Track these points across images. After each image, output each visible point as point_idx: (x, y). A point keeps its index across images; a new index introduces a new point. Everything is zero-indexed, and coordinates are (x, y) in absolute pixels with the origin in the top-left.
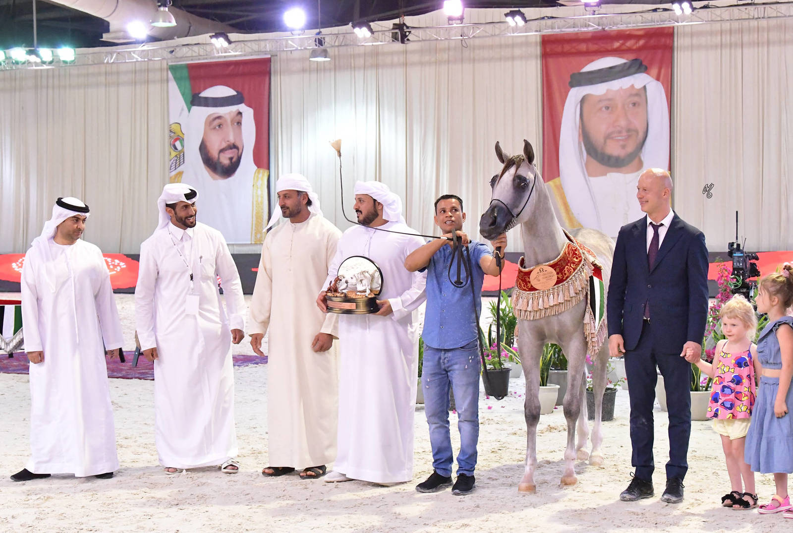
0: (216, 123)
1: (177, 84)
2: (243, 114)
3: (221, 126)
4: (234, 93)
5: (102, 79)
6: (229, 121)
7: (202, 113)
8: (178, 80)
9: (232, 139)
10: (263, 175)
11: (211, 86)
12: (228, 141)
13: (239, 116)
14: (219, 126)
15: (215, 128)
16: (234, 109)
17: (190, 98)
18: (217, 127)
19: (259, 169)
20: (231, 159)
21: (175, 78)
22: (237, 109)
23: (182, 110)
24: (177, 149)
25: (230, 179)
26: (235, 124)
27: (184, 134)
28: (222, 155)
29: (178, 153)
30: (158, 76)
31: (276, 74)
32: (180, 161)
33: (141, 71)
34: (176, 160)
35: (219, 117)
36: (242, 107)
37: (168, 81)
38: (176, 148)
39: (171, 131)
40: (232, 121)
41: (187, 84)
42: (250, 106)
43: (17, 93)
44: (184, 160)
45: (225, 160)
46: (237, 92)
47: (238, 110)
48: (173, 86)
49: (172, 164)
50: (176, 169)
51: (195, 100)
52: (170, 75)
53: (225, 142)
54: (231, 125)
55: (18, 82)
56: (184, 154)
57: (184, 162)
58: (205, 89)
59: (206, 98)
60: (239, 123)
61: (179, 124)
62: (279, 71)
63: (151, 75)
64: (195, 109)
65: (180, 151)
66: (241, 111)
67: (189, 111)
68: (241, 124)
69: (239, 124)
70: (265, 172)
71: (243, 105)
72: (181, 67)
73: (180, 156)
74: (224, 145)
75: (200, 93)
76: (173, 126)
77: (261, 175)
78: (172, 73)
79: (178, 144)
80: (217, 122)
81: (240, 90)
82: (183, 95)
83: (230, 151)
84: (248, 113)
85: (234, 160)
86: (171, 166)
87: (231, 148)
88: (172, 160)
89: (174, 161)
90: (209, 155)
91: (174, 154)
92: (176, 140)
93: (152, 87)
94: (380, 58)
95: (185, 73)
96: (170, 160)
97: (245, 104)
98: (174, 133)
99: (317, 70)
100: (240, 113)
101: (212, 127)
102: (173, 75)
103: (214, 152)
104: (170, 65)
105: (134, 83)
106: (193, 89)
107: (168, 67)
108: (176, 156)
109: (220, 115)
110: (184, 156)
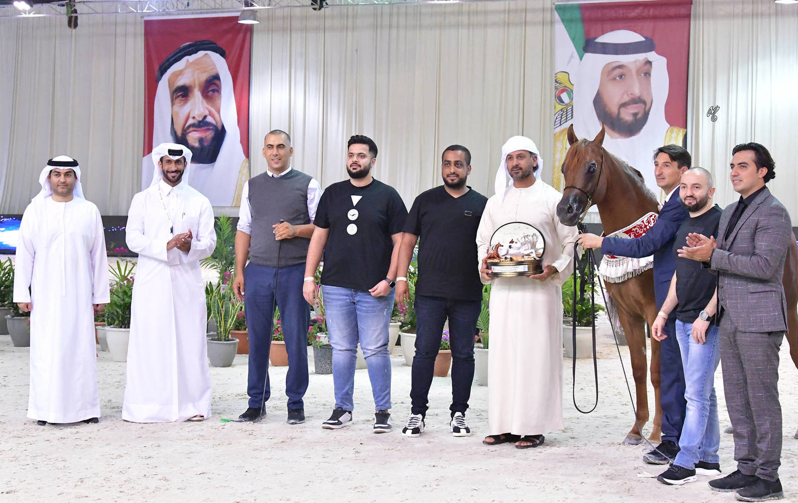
0: (616, 74)
1: (566, 27)
2: (653, 63)
3: (623, 77)
4: (643, 39)
5: (465, 19)
6: (634, 72)
7: (597, 62)
8: (567, 22)
9: (637, 92)
10: (677, 134)
11: (612, 30)
12: (632, 94)
13: (648, 66)
14: (621, 77)
15: (615, 79)
16: (641, 57)
17: (582, 43)
18: (618, 78)
19: (672, 127)
20: (635, 115)
21: (563, 21)
23: (572, 56)
24: (564, 103)
25: (633, 138)
26: (643, 75)
27: (573, 85)
28: (623, 110)
29: (565, 106)
30: (539, 17)
31: (697, 19)
32: (567, 116)
33: (516, 11)
34: (562, 115)
35: (620, 67)
36: (652, 56)
37: (552, 23)
38: (562, 101)
39: (556, 82)
40: (638, 72)
41: (579, 28)
42: (663, 54)
44: (572, 115)
45: (627, 115)
46: (645, 37)
47: (646, 58)
48: (560, 30)
49: (557, 119)
50: (561, 125)
51: (589, 46)
52: (557, 16)
53: (628, 96)
54: (637, 75)
55: (350, 20)
56: (572, 108)
57: (572, 118)
58: (603, 33)
59: (604, 44)
60: (648, 74)
61: (567, 73)
62: (701, 15)
63: (530, 17)
64: (588, 56)
65: (567, 104)
66: (651, 60)
67: (581, 60)
68: (650, 75)
69: (648, 75)
70: (680, 131)
71: (653, 53)
72: (572, 7)
73: (567, 110)
74: (626, 99)
75: (596, 38)
76: (558, 75)
77: (674, 135)
78: (559, 15)
79: (564, 96)
80: (618, 71)
81: (649, 35)
82: (573, 39)
83: (635, 105)
84: (659, 63)
85: (639, 116)
86: (555, 122)
87: (636, 103)
88: (557, 115)
89: (559, 115)
90: (607, 109)
91: (559, 107)
92: (563, 91)
93: (530, 30)
95: (577, 14)
96: (555, 115)
97: (656, 52)
98: (560, 83)
99: (753, 15)
100: (649, 63)
101: (611, 77)
102: (560, 17)
103: (613, 108)
104: (556, 5)
105: (508, 24)
106: (587, 33)
107: (554, 6)
108: (562, 110)
109: (621, 64)
110: (572, 110)
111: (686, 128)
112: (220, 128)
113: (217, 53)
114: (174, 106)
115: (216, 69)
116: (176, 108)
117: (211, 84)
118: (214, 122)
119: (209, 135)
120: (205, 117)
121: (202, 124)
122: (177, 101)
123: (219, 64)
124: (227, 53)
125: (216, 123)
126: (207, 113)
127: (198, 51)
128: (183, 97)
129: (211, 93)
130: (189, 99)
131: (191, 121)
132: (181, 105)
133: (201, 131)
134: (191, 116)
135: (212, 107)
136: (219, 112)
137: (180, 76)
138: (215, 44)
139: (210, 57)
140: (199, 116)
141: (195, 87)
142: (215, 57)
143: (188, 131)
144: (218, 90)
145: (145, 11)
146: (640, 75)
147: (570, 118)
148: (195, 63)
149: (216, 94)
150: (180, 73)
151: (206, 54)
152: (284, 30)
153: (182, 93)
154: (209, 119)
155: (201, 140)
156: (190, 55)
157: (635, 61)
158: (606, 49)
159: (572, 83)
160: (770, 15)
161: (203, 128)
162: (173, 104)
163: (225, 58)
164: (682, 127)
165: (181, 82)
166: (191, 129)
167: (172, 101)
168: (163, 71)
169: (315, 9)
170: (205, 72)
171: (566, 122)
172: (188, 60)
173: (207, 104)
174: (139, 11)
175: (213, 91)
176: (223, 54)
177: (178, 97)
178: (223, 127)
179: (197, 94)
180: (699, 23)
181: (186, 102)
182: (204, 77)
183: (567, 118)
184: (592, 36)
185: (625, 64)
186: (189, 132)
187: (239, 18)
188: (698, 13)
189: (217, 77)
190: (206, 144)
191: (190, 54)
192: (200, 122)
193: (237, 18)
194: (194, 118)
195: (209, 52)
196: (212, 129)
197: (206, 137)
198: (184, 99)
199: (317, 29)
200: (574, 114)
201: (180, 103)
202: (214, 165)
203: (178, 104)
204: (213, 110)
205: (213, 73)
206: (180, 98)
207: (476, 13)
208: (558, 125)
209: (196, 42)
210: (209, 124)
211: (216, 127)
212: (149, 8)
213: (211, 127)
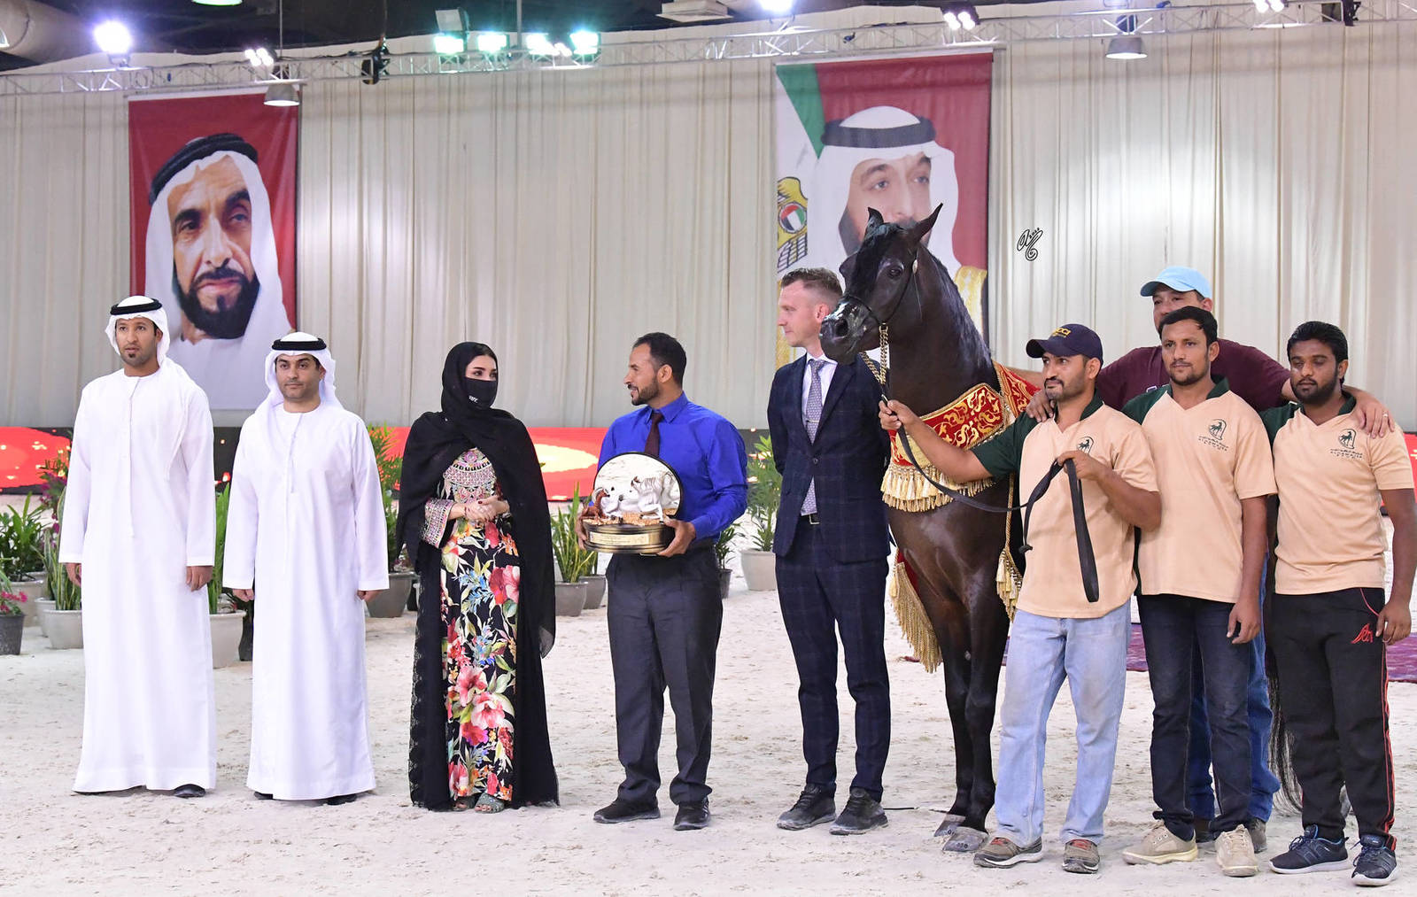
0: (874, 179)
1: (794, 102)
2: (932, 161)
3: (886, 184)
4: (915, 121)
5: (635, 91)
6: (902, 176)
7: (844, 160)
8: (795, 94)
9: (908, 209)
10: (974, 279)
11: (867, 107)
12: (899, 213)
13: (924, 165)
14: (882, 184)
15: (872, 188)
16: (913, 151)
17: (820, 130)
18: (877, 187)
19: (964, 267)
21: (790, 92)
22: (920, 150)
23: (805, 151)
24: (792, 229)
26: (916, 180)
27: (807, 199)
29: (794, 235)
30: (751, 87)
31: (1002, 86)
32: (797, 250)
33: (716, 77)
34: (790, 249)
35: (881, 168)
36: (931, 149)
37: (772, 96)
38: (789, 227)
39: (779, 194)
40: (909, 176)
41: (815, 104)
42: (947, 146)
43: (454, 119)
44: (806, 249)
46: (920, 119)
47: (922, 153)
48: (786, 109)
49: (781, 256)
50: (788, 266)
51: (830, 133)
52: (779, 85)
53: (893, 215)
54: (908, 182)
55: (454, 97)
56: (806, 238)
57: (806, 254)
58: (852, 113)
59: (855, 131)
60: (924, 179)
61: (796, 179)
62: (1008, 79)
63: (738, 87)
64: (831, 151)
65: (797, 232)
66: (928, 156)
67: (819, 157)
68: (928, 180)
69: (925, 181)
70: (977, 273)
71: (933, 143)
72: (802, 70)
73: (798, 242)
75: (841, 121)
76: (783, 184)
77: (968, 280)
78: (783, 82)
79: (794, 219)
80: (878, 175)
81: (926, 116)
82: (806, 123)
84: (942, 160)
86: (779, 261)
88: (782, 249)
89: (784, 250)
91: (785, 237)
92: (790, 210)
93: (738, 109)
94: (1225, 55)
95: (811, 82)
96: (778, 249)
97: (937, 142)
98: (787, 197)
99: (1090, 78)
100: (926, 160)
101: (867, 184)
102: (784, 86)
104: (778, 67)
105: (702, 100)
106: (827, 112)
107: (775, 69)
108: (789, 241)
109: (882, 163)
110: (806, 241)
111: (987, 268)
112: (250, 279)
113: (244, 154)
114: (178, 244)
115: (242, 180)
116: (181, 247)
117: (234, 208)
118: (240, 269)
119: (233, 290)
120: (227, 261)
121: (222, 273)
122: (181, 236)
123: (247, 172)
124: (259, 155)
125: (245, 271)
126: (229, 254)
127: (213, 152)
128: (191, 228)
129: (235, 221)
130: (201, 231)
131: (204, 269)
132: (189, 242)
133: (220, 284)
134: (205, 259)
135: (238, 243)
136: (248, 252)
137: (187, 194)
138: (241, 139)
139: (232, 161)
140: (217, 259)
141: (209, 211)
142: (241, 161)
143: (200, 285)
144: (246, 217)
145: (102, 89)
146: (912, 180)
147: (803, 254)
148: (211, 170)
149: (243, 222)
150: (186, 188)
151: (227, 156)
152: (350, 114)
153: (190, 221)
154: (233, 265)
155: (220, 300)
156: (202, 158)
157: (904, 158)
158: (857, 138)
159: (806, 196)
160: (1117, 77)
161: (224, 280)
162: (175, 240)
163: (256, 162)
164: (981, 268)
165: (189, 203)
166: (205, 281)
167: (175, 234)
168: (159, 187)
169: (367, 82)
170: (223, 187)
171: (797, 260)
172: (197, 167)
173: (230, 240)
174: (92, 90)
175: (239, 217)
176: (253, 156)
177: (185, 227)
178: (255, 277)
179: (213, 223)
180: (1005, 93)
181: (195, 236)
182: (224, 195)
183: (798, 255)
184: (836, 116)
185: (888, 163)
186: (203, 287)
187: (266, 98)
188: (1003, 77)
189: (243, 195)
190: (228, 306)
191: (201, 156)
192: (218, 269)
193: (262, 97)
194: (209, 262)
195: (232, 154)
196: (237, 281)
197: (228, 295)
198: (192, 231)
199: (402, 112)
200: (808, 247)
201: (186, 238)
202: (240, 342)
203: (183, 240)
204: (239, 249)
205: (237, 188)
206: (186, 230)
207: (653, 81)
208: (783, 267)
209: (209, 138)
210: (232, 273)
211: (243, 278)
212: (109, 85)
213: (237, 278)
